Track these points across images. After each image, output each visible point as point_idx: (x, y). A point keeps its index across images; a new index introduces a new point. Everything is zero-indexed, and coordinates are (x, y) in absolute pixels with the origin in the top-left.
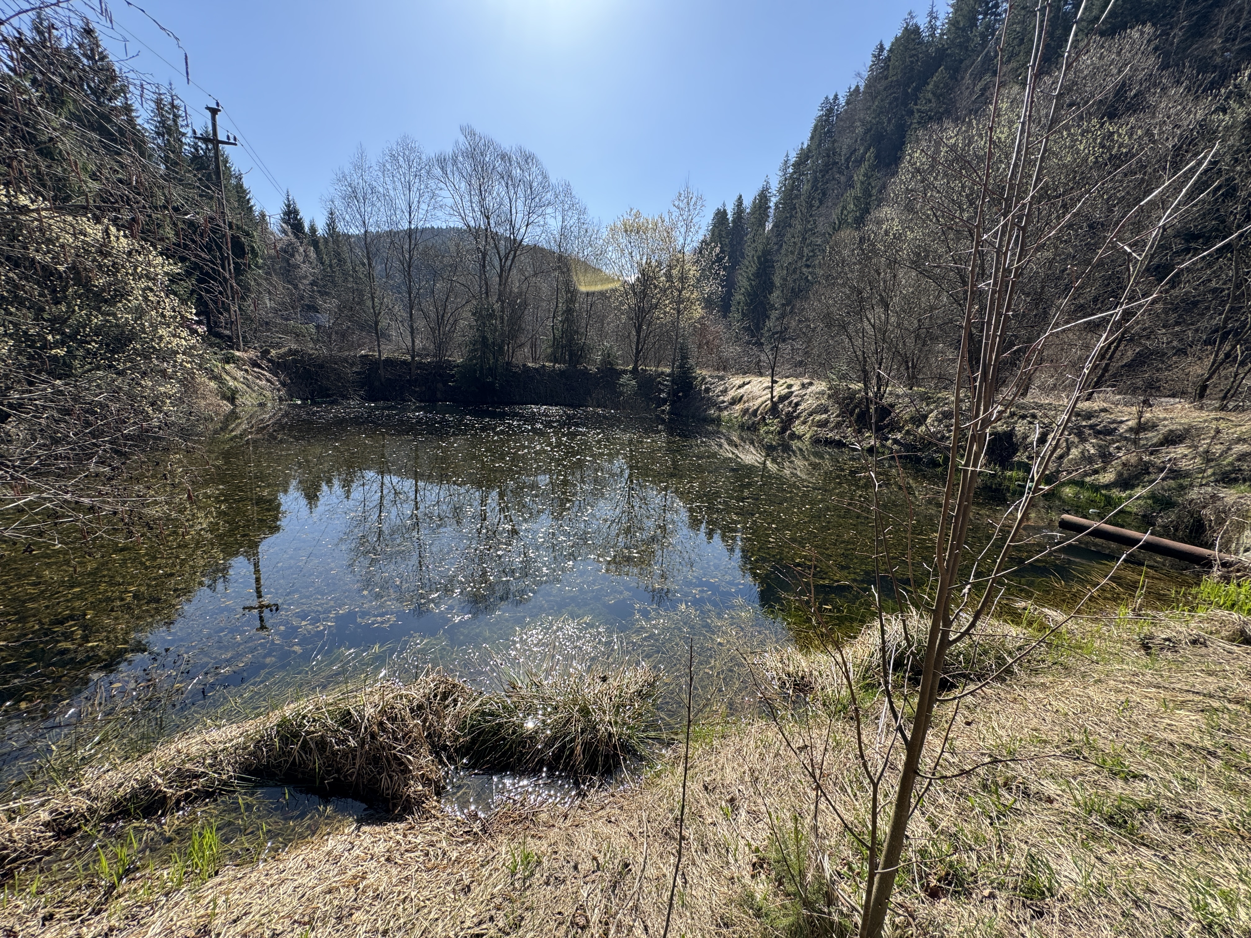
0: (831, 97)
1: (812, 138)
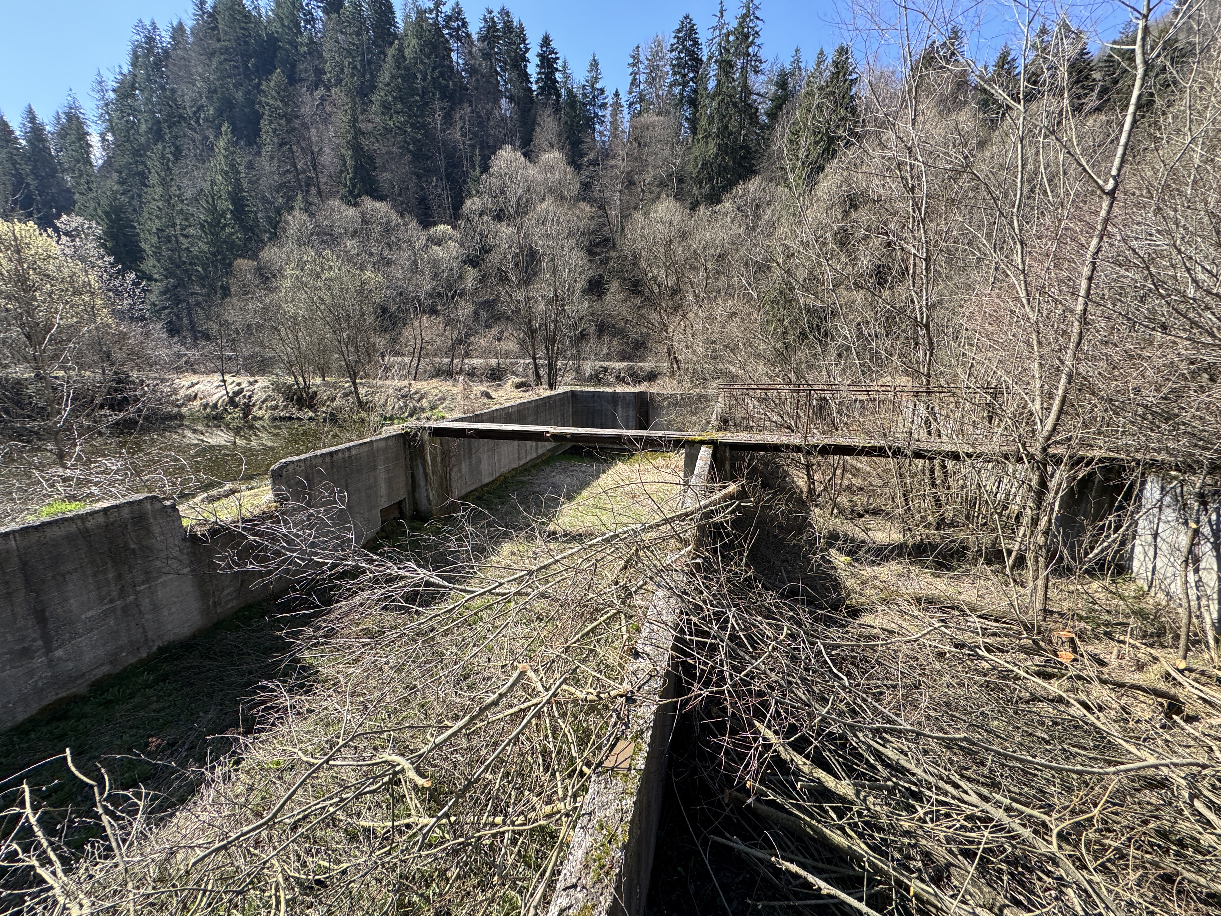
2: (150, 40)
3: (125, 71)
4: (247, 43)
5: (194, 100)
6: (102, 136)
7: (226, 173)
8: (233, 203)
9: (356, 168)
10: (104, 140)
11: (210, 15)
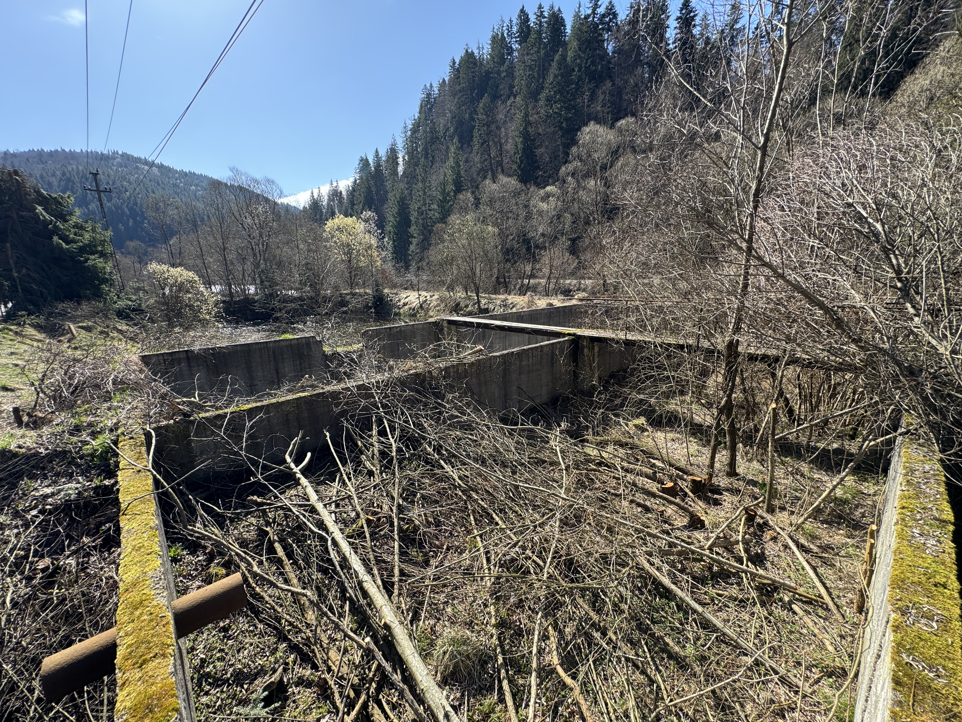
0: (428, 86)
1: (420, 113)
2: (429, 95)
3: (416, 117)
4: (474, 81)
5: (445, 126)
6: (403, 157)
7: (453, 168)
8: (455, 186)
9: (524, 149)
10: (404, 159)
11: (458, 69)
